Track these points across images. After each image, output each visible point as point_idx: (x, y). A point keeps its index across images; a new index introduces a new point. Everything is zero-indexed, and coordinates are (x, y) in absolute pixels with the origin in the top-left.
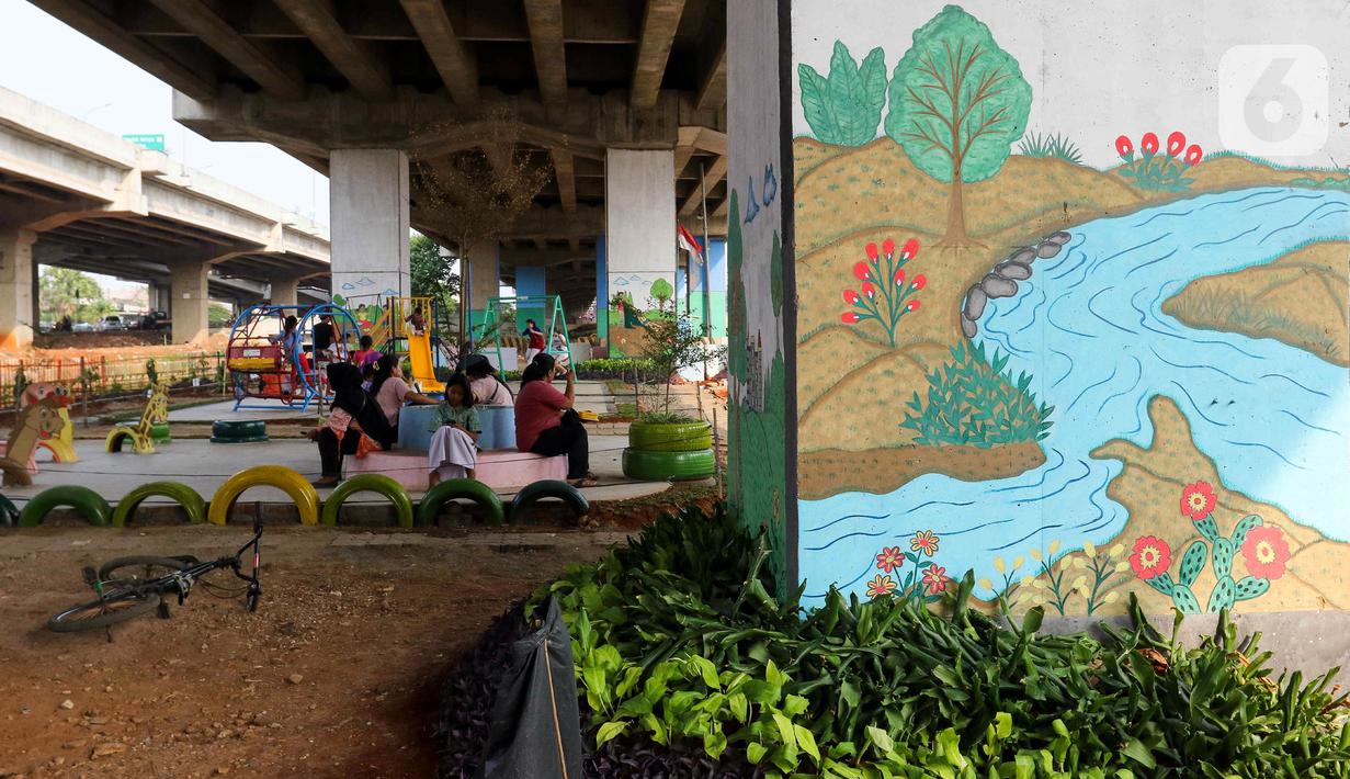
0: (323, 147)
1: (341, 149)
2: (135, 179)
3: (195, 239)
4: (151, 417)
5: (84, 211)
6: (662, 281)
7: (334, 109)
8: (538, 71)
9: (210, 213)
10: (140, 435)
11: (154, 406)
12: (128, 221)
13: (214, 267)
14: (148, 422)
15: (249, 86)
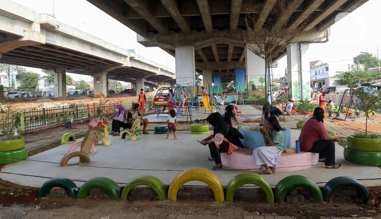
0: (173, 47)
1: (178, 47)
2: (128, 59)
3: (141, 72)
4: (135, 127)
5: (117, 67)
6: (262, 78)
7: (176, 37)
8: (231, 23)
9: (145, 66)
10: (131, 134)
11: (136, 123)
12: (127, 68)
13: (145, 78)
14: (134, 129)
15: (156, 32)
